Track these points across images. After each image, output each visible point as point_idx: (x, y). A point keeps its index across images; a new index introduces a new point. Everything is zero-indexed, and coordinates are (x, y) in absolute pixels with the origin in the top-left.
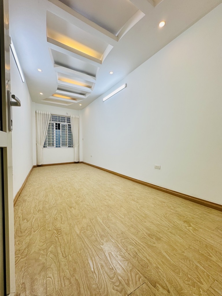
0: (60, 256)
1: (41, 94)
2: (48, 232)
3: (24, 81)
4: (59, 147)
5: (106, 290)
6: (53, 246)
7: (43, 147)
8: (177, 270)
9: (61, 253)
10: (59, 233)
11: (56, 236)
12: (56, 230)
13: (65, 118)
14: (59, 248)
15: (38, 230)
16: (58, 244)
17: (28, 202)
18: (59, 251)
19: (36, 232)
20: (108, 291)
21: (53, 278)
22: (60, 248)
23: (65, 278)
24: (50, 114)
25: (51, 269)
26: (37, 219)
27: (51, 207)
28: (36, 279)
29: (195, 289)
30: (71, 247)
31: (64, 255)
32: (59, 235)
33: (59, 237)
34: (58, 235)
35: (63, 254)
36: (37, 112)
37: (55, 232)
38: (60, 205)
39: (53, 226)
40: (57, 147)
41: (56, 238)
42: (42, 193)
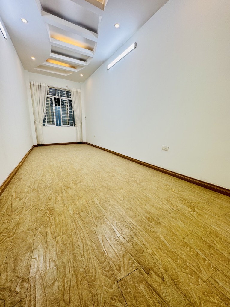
0: (50, 236)
1: (33, 58)
2: (40, 211)
3: (6, 37)
4: (60, 125)
5: (94, 274)
6: (43, 226)
7: (42, 125)
8: (175, 257)
9: (50, 233)
10: (51, 214)
11: (47, 217)
12: (49, 210)
13: (65, 91)
14: (49, 229)
15: (30, 209)
16: (49, 224)
17: (24, 181)
18: (49, 232)
19: (26, 212)
20: (95, 276)
21: (38, 260)
22: (51, 228)
23: (51, 260)
24: (46, 86)
25: (37, 250)
26: (31, 198)
27: (47, 186)
28: (20, 259)
29: (193, 278)
30: (61, 228)
31: (54, 237)
32: (52, 215)
33: (51, 217)
34: (50, 215)
35: (52, 235)
36: (32, 83)
37: (48, 212)
38: (57, 185)
39: (46, 206)
40: (57, 125)
41: (47, 218)
42: (39, 172)
